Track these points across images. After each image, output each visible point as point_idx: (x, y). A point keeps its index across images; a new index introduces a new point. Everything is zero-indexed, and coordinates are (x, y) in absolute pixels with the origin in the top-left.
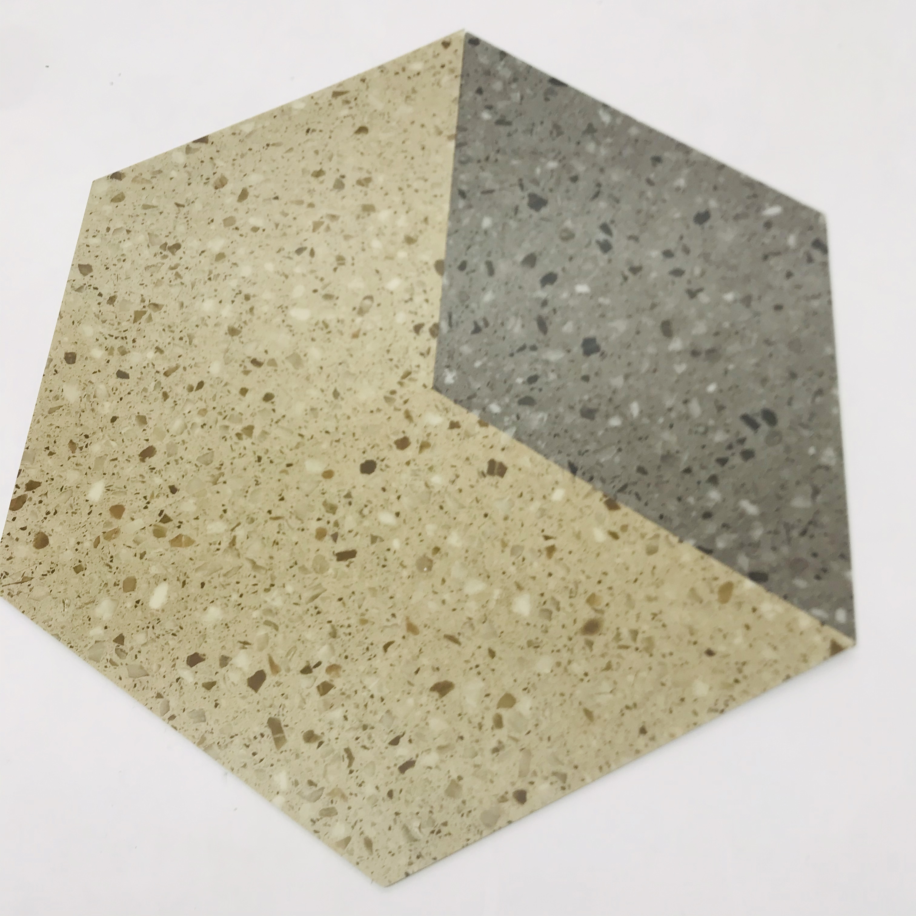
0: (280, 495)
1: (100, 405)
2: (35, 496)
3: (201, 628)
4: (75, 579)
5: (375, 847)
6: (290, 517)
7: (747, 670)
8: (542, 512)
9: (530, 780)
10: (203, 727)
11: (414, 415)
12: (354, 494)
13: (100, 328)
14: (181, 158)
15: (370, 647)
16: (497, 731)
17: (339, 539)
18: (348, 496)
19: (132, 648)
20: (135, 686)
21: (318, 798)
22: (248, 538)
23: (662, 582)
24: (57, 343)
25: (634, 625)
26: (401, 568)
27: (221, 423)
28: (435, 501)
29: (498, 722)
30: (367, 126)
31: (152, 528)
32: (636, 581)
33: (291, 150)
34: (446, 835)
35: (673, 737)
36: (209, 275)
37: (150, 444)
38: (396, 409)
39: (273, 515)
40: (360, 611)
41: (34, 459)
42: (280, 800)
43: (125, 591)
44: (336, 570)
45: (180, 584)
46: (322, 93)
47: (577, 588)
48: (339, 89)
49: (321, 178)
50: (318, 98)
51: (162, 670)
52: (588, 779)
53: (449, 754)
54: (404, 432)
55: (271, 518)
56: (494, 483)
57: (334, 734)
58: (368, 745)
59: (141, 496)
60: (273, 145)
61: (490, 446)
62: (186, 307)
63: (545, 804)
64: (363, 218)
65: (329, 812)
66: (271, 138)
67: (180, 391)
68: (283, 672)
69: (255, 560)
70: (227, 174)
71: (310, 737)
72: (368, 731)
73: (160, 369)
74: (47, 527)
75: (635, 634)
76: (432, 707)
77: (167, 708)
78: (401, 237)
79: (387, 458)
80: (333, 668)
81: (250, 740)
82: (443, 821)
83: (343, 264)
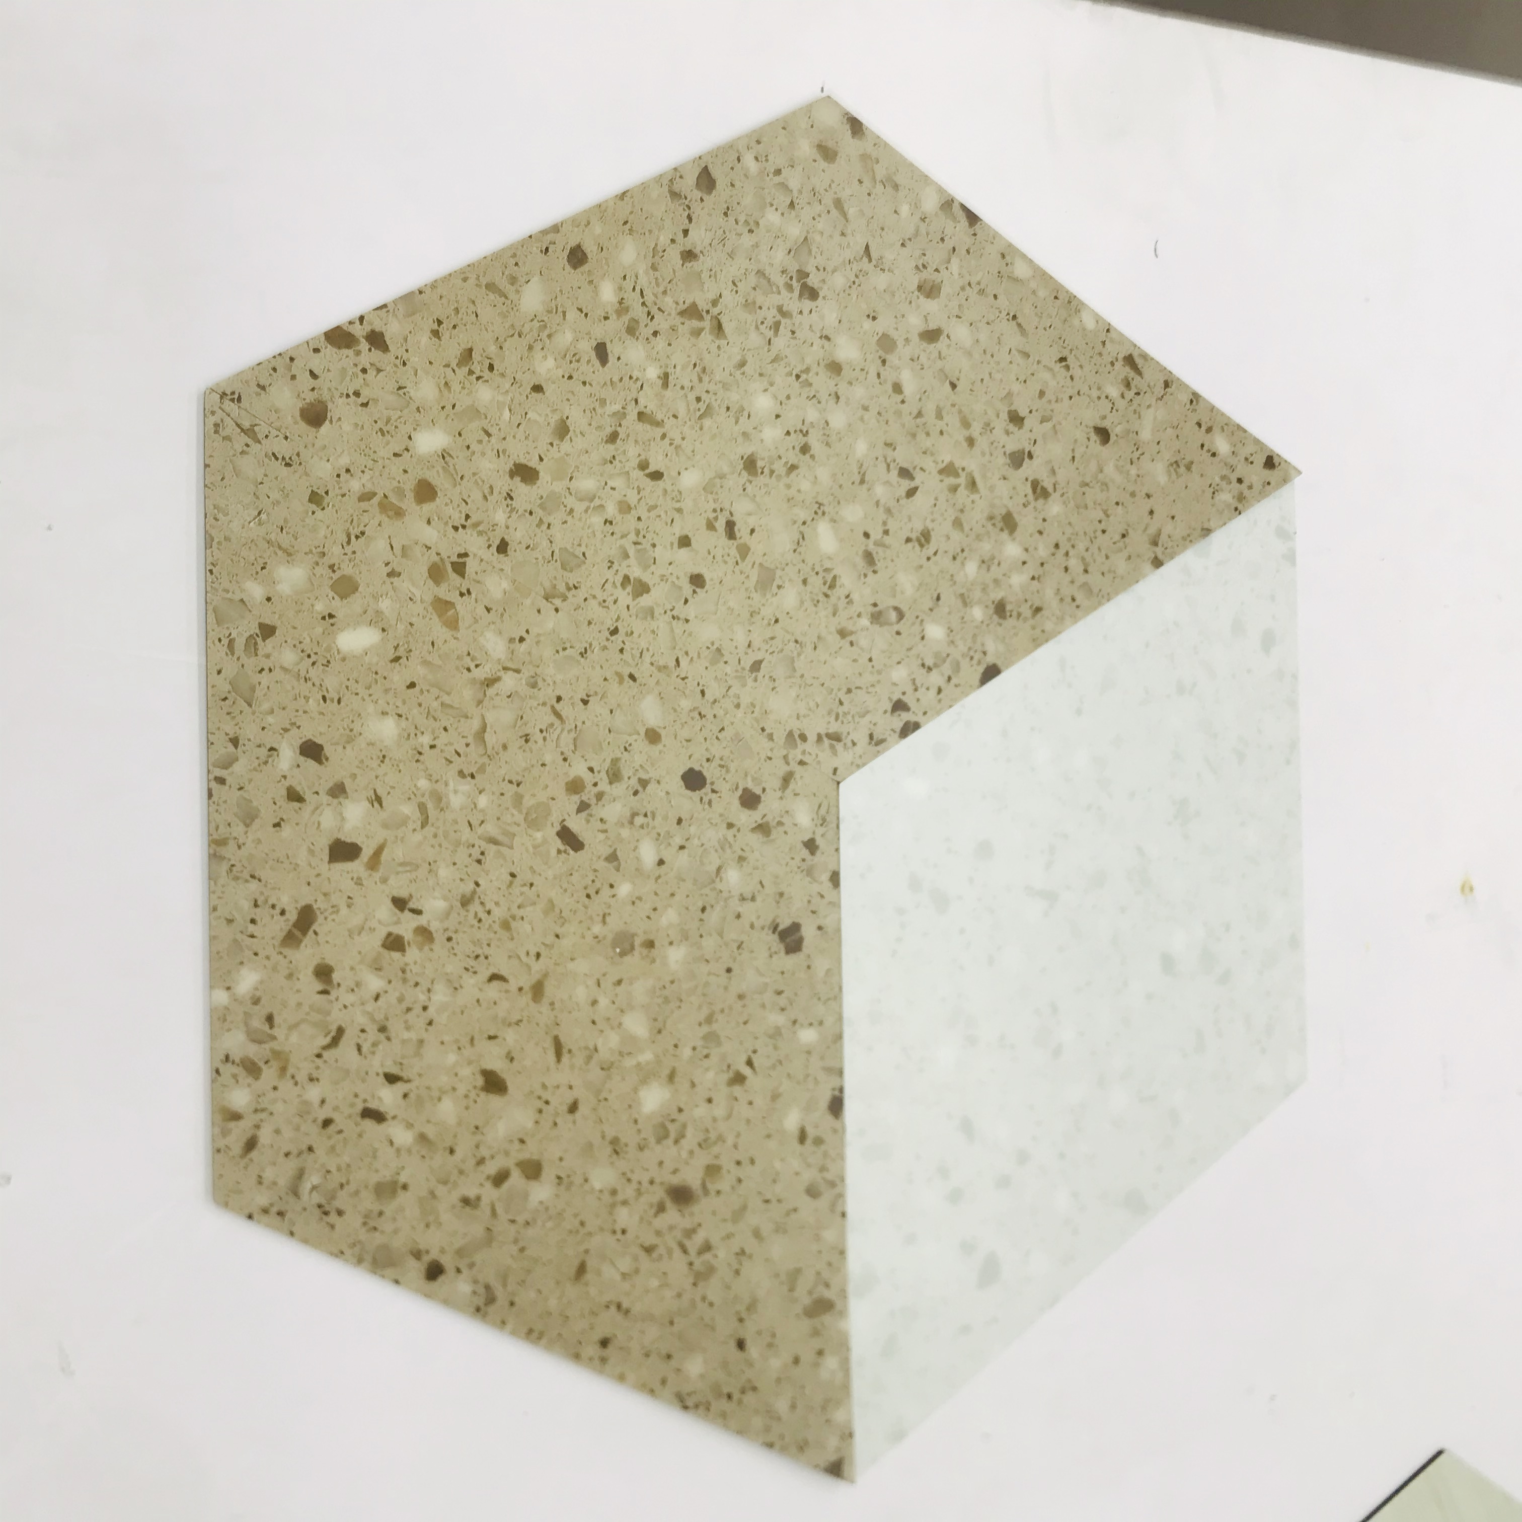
0: (588, 696)
1: (542, 353)
2: (368, 356)
3: (357, 727)
4: (299, 503)
5: (254, 1154)
6: (569, 731)
7: (749, 1398)
8: (776, 1033)
9: (461, 1266)
10: (238, 829)
11: (792, 786)
12: (649, 788)
13: (642, 269)
14: (930, 204)
15: (482, 958)
16: (488, 1185)
17: (584, 815)
18: (644, 783)
19: (268, 656)
20: (225, 699)
21: (260, 1042)
22: (509, 697)
23: (785, 1232)
24: (582, 220)
25: (715, 1240)
26: (601, 918)
27: (627, 543)
28: (707, 895)
29: (500, 1179)
30: (1113, 438)
31: (436, 559)
32: (767, 1201)
33: (1027, 355)
34: (328, 1223)
35: (621, 1378)
36: (802, 372)
37: (540, 467)
38: (785, 757)
39: (558, 707)
40: (515, 911)
41: (414, 314)
42: (222, 997)
43: (333, 587)
44: (545, 841)
45: (391, 655)
46: (1123, 339)
47: (715, 1143)
48: (1139, 361)
49: (1011, 427)
50: (1112, 341)
51: (270, 719)
52: (509, 1327)
53: (423, 1153)
54: (764, 790)
55: (553, 707)
56: (773, 950)
57: (349, 998)
58: (365, 1049)
59: (465, 509)
60: (1019, 325)
61: (814, 909)
62: (743, 373)
63: (447, 1302)
64: (994, 525)
65: (252, 1068)
66: (1027, 315)
67: (633, 452)
68: (377, 876)
69: (488, 729)
70: (945, 290)
71: (324, 973)
72: (382, 1036)
73: (642, 401)
75: (707, 1247)
76: (462, 1089)
77: (227, 764)
78: (997, 595)
79: (718, 795)
80: (425, 933)
81: (266, 901)
82: (342, 1208)
83: (922, 546)
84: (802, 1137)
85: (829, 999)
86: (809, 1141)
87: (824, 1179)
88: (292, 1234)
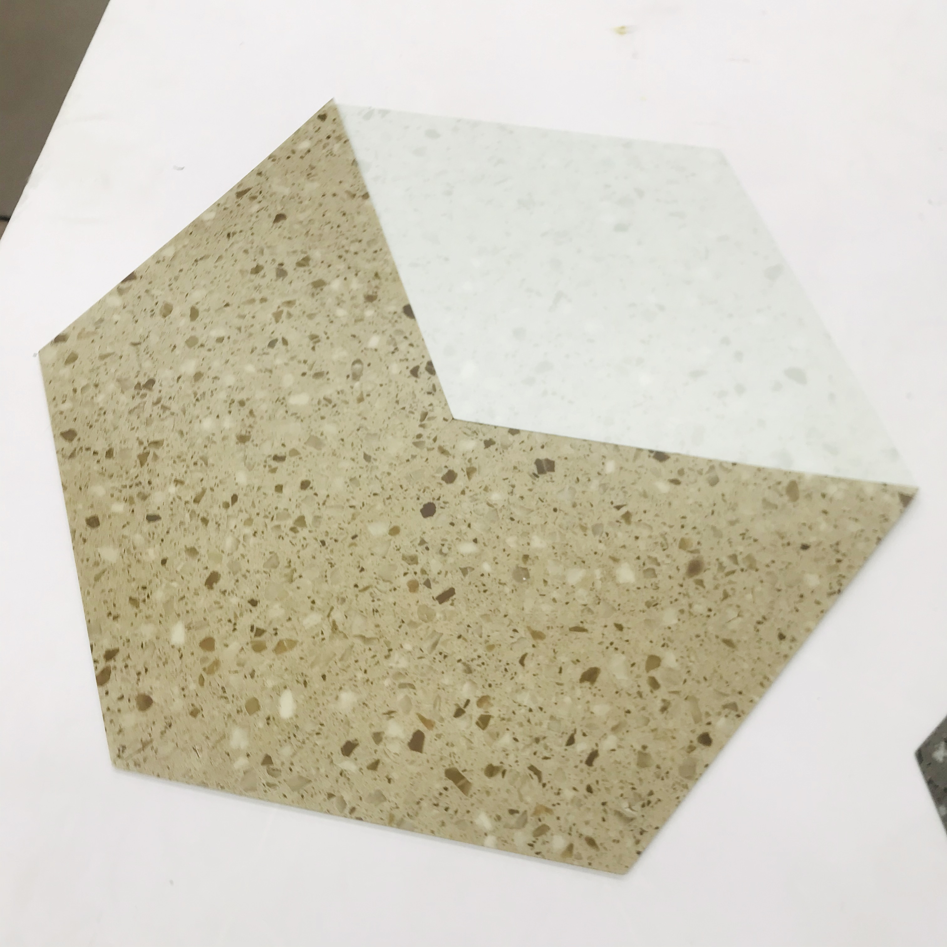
0: (359, 567)
1: (144, 555)
2: (118, 662)
3: (342, 717)
4: (195, 723)
5: (598, 842)
6: (378, 583)
7: (843, 548)
8: (604, 487)
9: (706, 722)
10: (386, 806)
11: (447, 448)
12: (426, 539)
13: (110, 484)
14: (117, 301)
15: (507, 667)
16: (657, 692)
17: (433, 584)
18: (422, 542)
19: (283, 763)
20: (302, 796)
21: (526, 821)
22: (346, 617)
23: (736, 504)
24: (72, 514)
25: (731, 552)
26: (501, 586)
27: (270, 525)
28: (503, 515)
29: (654, 684)
30: (283, 212)
31: (250, 645)
32: (713, 513)
33: (220, 258)
34: (656, 803)
35: (809, 631)
36: (195, 396)
37: (211, 570)
38: (429, 450)
39: (361, 587)
40: (482, 640)
41: (101, 629)
42: (490, 840)
43: (250, 713)
44: (443, 612)
45: (302, 686)
46: (226, 197)
47: (665, 539)
48: (240, 189)
49: (262, 273)
50: (225, 203)
51: (322, 771)
52: (756, 698)
53: (624, 731)
54: (446, 467)
55: (360, 591)
56: (549, 479)
57: (512, 758)
58: (547, 755)
59: (224, 621)
60: (201, 259)
61: (530, 448)
62: (187, 434)
63: (729, 736)
64: (317, 294)
65: (542, 830)
66: (196, 253)
67: (216, 511)
68: (438, 724)
69: (363, 634)
70: (169, 300)
71: (491, 771)
72: (542, 742)
73: (188, 498)
74: (144, 687)
75: (734, 558)
76: (589, 697)
77: (343, 803)
78: (361, 299)
79: (442, 496)
80: (483, 701)
81: (436, 798)
82: (648, 791)
83: (319, 341)
84: (676, 482)
85: (590, 449)
86: (680, 479)
87: (708, 472)
88: (657, 828)
